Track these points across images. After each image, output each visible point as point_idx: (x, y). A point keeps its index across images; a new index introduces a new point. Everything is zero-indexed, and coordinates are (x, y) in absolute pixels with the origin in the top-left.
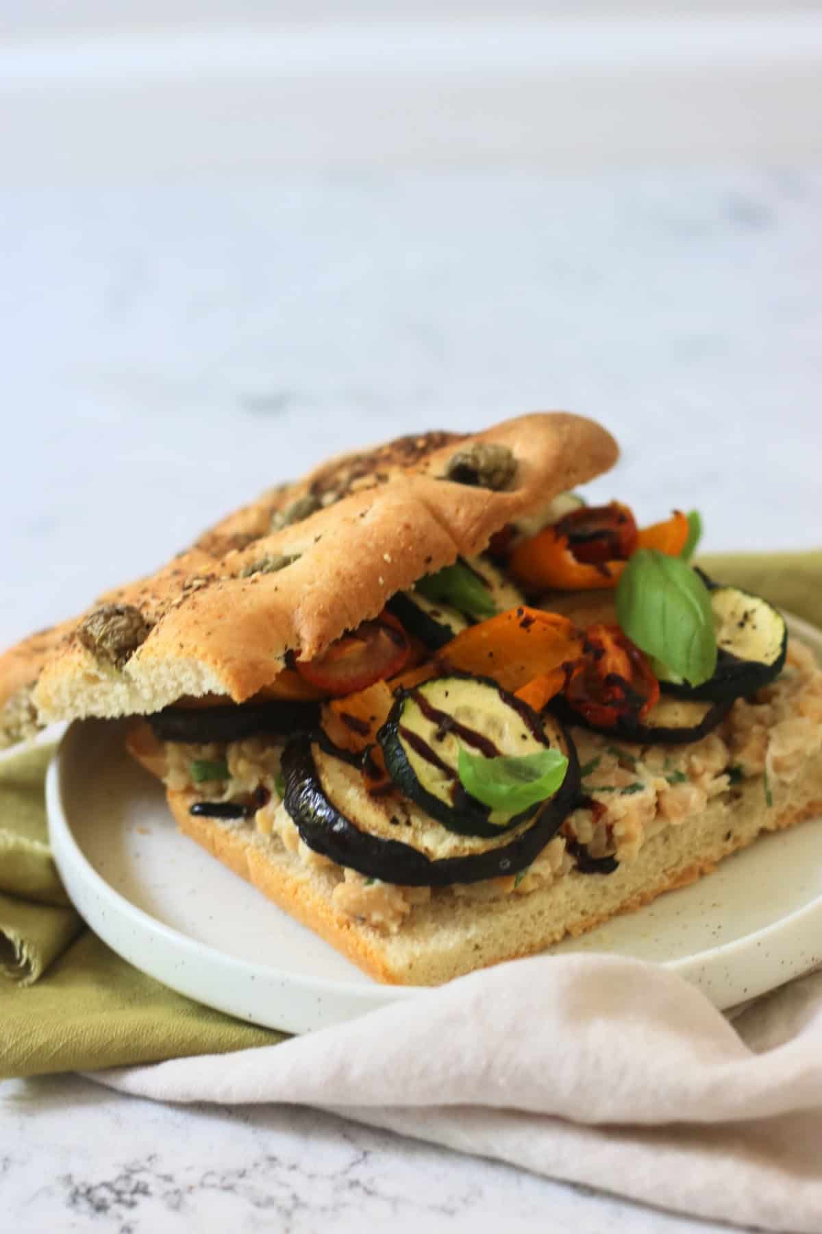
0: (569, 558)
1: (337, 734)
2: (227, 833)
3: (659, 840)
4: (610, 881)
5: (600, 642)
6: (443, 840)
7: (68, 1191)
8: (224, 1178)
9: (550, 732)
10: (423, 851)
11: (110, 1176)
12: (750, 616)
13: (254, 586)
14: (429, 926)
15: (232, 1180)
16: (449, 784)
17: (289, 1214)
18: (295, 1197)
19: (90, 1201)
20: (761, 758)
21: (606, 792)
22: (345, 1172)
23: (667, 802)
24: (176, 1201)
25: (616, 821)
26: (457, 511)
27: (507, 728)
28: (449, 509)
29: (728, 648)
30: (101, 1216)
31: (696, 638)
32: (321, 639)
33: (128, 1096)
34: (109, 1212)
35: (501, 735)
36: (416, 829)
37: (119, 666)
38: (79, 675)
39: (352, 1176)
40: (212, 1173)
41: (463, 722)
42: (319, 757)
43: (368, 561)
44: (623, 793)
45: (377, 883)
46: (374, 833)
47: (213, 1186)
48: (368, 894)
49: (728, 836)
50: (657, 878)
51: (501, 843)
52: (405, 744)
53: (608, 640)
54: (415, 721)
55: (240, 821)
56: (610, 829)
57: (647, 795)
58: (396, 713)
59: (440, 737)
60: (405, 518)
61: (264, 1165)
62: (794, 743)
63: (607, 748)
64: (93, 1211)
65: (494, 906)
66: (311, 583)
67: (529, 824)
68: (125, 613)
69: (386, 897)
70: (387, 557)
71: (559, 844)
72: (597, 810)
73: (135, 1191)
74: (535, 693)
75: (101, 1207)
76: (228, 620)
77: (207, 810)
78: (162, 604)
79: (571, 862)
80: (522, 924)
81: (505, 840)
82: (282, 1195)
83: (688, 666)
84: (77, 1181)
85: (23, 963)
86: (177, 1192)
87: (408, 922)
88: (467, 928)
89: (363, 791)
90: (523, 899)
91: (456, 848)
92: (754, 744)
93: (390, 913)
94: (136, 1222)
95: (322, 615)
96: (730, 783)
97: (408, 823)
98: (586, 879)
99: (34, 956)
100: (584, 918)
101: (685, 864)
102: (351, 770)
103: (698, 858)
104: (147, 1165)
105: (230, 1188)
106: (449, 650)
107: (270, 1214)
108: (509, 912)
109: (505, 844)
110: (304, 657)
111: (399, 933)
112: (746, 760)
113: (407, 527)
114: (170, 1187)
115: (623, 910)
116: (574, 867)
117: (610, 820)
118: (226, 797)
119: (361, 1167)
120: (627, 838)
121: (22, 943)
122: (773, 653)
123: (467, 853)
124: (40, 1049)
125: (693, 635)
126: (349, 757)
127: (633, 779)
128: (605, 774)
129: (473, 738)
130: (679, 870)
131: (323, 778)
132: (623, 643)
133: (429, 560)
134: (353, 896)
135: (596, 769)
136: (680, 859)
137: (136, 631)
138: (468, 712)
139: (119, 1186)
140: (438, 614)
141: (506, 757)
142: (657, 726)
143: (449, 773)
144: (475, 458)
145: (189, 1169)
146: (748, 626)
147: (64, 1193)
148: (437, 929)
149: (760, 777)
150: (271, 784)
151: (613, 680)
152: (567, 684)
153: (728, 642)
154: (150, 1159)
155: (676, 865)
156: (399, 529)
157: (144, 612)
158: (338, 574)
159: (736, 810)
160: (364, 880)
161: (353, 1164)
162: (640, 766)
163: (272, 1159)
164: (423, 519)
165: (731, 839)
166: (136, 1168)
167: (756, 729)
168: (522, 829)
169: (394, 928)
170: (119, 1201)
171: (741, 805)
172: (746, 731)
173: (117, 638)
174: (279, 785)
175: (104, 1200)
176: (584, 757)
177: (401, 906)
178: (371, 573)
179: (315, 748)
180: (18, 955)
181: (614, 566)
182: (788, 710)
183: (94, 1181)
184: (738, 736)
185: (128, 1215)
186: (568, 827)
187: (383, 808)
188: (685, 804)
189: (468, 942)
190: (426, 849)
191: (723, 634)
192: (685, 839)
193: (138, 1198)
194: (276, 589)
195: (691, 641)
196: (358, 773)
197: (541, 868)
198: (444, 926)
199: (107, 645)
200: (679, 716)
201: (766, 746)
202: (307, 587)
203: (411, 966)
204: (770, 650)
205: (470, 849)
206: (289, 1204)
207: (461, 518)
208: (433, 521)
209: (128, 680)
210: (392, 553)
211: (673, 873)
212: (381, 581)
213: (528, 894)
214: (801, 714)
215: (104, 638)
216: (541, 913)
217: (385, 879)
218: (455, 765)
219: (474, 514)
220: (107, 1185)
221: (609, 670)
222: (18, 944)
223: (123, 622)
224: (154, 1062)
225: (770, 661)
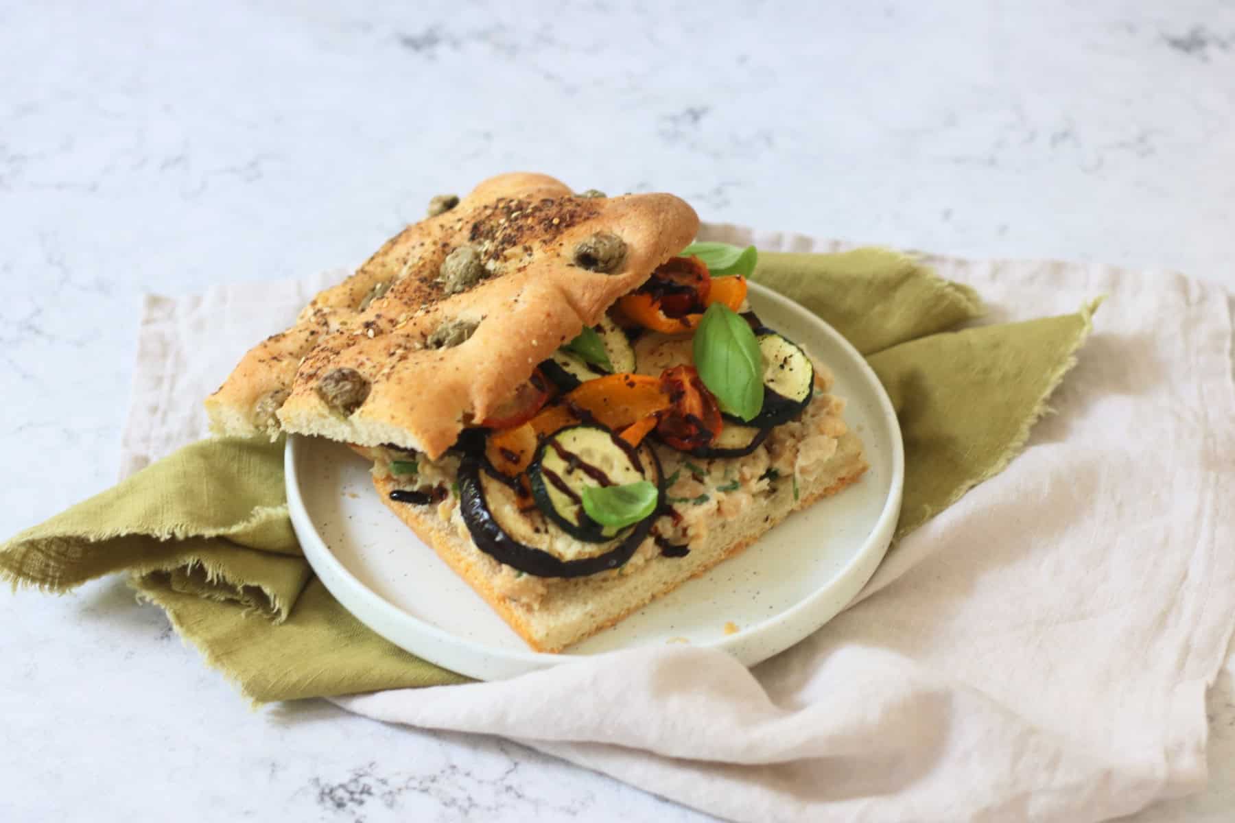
0: (661, 315)
1: (496, 460)
2: (417, 517)
3: (719, 530)
4: (684, 561)
5: (681, 384)
6: (569, 546)
7: (317, 791)
8: (421, 783)
9: (644, 459)
10: (557, 555)
11: (345, 778)
12: (789, 359)
13: (442, 363)
14: (560, 603)
15: (427, 784)
16: (575, 508)
17: (466, 812)
18: (470, 799)
19: (332, 799)
20: (792, 464)
21: (683, 503)
22: (502, 779)
23: (725, 507)
24: (390, 800)
25: (689, 526)
26: (584, 294)
27: (616, 463)
28: (577, 292)
29: (771, 385)
30: (340, 811)
31: (750, 386)
32: (489, 408)
33: (352, 714)
34: (346, 808)
35: (612, 467)
36: (552, 537)
37: (346, 417)
38: (314, 412)
39: (507, 782)
40: (412, 778)
41: (586, 460)
42: (485, 480)
43: (521, 346)
44: (694, 504)
45: (525, 576)
46: (524, 543)
47: (415, 788)
48: (519, 584)
49: (767, 519)
50: (715, 554)
51: (610, 547)
52: (545, 480)
53: (686, 380)
54: (553, 462)
55: (425, 507)
56: (685, 530)
57: (711, 505)
58: (539, 455)
59: (569, 472)
60: (546, 308)
61: (449, 771)
62: (815, 454)
63: (684, 464)
64: (335, 808)
65: (604, 584)
66: (481, 363)
67: (631, 531)
68: (350, 377)
69: (531, 585)
70: (534, 342)
71: (650, 542)
72: (676, 517)
73: (362, 792)
74: (633, 436)
75: (340, 805)
76: (424, 397)
77: (401, 496)
78: (374, 367)
79: (657, 550)
80: (623, 597)
81: (613, 545)
82: (461, 796)
83: (743, 408)
84: (323, 782)
85: (275, 611)
86: (391, 793)
87: (545, 601)
88: (586, 603)
89: (515, 507)
90: (625, 579)
91: (580, 553)
92: (787, 455)
93: (534, 596)
94: (365, 817)
95: (490, 390)
96: (768, 484)
97: (547, 531)
98: (669, 562)
99: (284, 605)
100: (665, 587)
101: (736, 541)
102: (507, 488)
103: (745, 537)
104: (369, 770)
105: (425, 791)
106: (576, 395)
107: (453, 811)
108: (615, 590)
109: (613, 548)
110: (478, 420)
111: (540, 609)
112: (781, 466)
113: (549, 315)
114: (386, 789)
115: (693, 576)
116: (659, 554)
117: (685, 525)
118: (416, 488)
119: (511, 775)
120: (697, 536)
121: (275, 597)
122: (804, 392)
123: (587, 557)
124: (294, 685)
125: (748, 383)
126: (505, 478)
127: (701, 489)
128: (682, 486)
129: (592, 472)
130: (732, 546)
131: (488, 498)
132: (697, 384)
133: (563, 338)
134: (509, 586)
135: (676, 481)
136: (733, 539)
137: (357, 393)
138: (589, 452)
139: (352, 787)
140: (566, 364)
141: (616, 485)
142: (719, 447)
143: (576, 499)
144: (596, 250)
145: (398, 774)
146: (787, 368)
147: (316, 792)
148: (564, 605)
149: (790, 477)
150: (449, 486)
151: (689, 419)
152: (658, 423)
153: (772, 381)
154: (371, 765)
155: (731, 542)
156: (543, 317)
157: (360, 371)
158: (500, 356)
159: (773, 501)
160: (516, 573)
161: (508, 773)
162: (707, 479)
163: (453, 767)
164: (561, 305)
165: (769, 521)
166: (362, 773)
167: (790, 442)
168: (626, 535)
169: (536, 606)
170: (352, 800)
171: (777, 497)
172: (783, 442)
173: (345, 398)
174: (454, 488)
175: (341, 799)
176: (669, 470)
177: (541, 590)
178: (524, 354)
179: (482, 473)
180: (272, 605)
181: (692, 318)
182: (812, 428)
183: (335, 783)
184: (776, 447)
185: (360, 811)
186: (656, 529)
187: (529, 520)
188: (737, 506)
189: (586, 614)
190: (560, 554)
191: (769, 374)
192: (737, 526)
193: (365, 797)
194: (457, 369)
195: (745, 390)
196: (511, 491)
197: (637, 559)
198: (570, 601)
199: (338, 402)
200: (733, 438)
201: (795, 456)
202: (479, 368)
203: (547, 635)
204: (801, 390)
205: (590, 553)
206: (466, 804)
207: (586, 300)
208: (567, 306)
209: (351, 425)
210: (538, 338)
211: (728, 549)
212: (530, 360)
213: (627, 576)
214: (822, 433)
215: (335, 397)
216: (636, 588)
217: (531, 573)
218: (580, 493)
219: (596, 297)
220: (342, 786)
221: (688, 411)
222: (272, 598)
223: (348, 386)
224: (371, 692)
225: (800, 398)
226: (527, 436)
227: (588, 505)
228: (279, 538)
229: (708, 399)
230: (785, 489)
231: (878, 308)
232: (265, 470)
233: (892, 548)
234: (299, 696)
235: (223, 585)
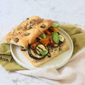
0: (49, 33)
1: (32, 47)
4: (50, 58)
5: (51, 40)
9: (47, 47)
10: (37, 57)
12: (62, 37)
13: (26, 37)
14: (38, 62)
20: (62, 48)
23: (55, 52)
27: (44, 48)
37: (16, 43)
38: (13, 42)
40: (22, 79)
42: (30, 49)
43: (34, 36)
45: (34, 59)
46: (34, 56)
49: (59, 53)
54: (37, 48)
55: (24, 51)
59: (39, 49)
62: (64, 47)
63: (51, 48)
64: (14, 82)
66: (30, 38)
67: (45, 55)
68: (17, 39)
74: (46, 45)
78: (19, 38)
79: (48, 57)
82: (27, 81)
86: (20, 81)
87: (36, 62)
88: (40, 62)
89: (33, 52)
90: (44, 60)
91: (40, 57)
94: (17, 83)
95: (31, 41)
96: (59, 50)
97: (36, 55)
100: (48, 60)
103: (57, 55)
104: (18, 78)
105: (23, 81)
106: (40, 41)
107: (26, 83)
109: (43, 57)
113: (37, 33)
117: (51, 54)
118: (23, 49)
126: (32, 49)
127: (52, 51)
129: (41, 49)
130: (55, 56)
131: (31, 51)
135: (50, 50)
138: (41, 47)
140: (39, 37)
141: (44, 50)
142: (54, 46)
143: (40, 52)
144: (42, 26)
150: (27, 49)
151: (51, 43)
152: (48, 44)
153: (60, 39)
158: (32, 37)
161: (32, 79)
163: (26, 79)
172: (61, 46)
176: (49, 48)
181: (52, 33)
182: (64, 44)
183: (14, 80)
186: (48, 55)
193: (17, 81)
194: (28, 38)
195: (57, 41)
197: (46, 58)
199: (16, 41)
200: (56, 45)
203: (36, 65)
207: (41, 31)
208: (39, 32)
210: (36, 35)
212: (35, 38)
222: (9, 60)
224: (18, 70)
225: (63, 41)
226: (35, 45)
227: (41, 53)
228: (9, 54)
229: (53, 41)
230: (61, 51)
231: (72, 31)
232: (8, 46)
233: (72, 57)
234: (11, 70)
235: (4, 59)
